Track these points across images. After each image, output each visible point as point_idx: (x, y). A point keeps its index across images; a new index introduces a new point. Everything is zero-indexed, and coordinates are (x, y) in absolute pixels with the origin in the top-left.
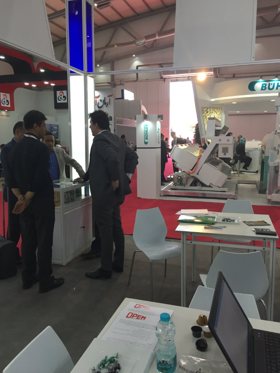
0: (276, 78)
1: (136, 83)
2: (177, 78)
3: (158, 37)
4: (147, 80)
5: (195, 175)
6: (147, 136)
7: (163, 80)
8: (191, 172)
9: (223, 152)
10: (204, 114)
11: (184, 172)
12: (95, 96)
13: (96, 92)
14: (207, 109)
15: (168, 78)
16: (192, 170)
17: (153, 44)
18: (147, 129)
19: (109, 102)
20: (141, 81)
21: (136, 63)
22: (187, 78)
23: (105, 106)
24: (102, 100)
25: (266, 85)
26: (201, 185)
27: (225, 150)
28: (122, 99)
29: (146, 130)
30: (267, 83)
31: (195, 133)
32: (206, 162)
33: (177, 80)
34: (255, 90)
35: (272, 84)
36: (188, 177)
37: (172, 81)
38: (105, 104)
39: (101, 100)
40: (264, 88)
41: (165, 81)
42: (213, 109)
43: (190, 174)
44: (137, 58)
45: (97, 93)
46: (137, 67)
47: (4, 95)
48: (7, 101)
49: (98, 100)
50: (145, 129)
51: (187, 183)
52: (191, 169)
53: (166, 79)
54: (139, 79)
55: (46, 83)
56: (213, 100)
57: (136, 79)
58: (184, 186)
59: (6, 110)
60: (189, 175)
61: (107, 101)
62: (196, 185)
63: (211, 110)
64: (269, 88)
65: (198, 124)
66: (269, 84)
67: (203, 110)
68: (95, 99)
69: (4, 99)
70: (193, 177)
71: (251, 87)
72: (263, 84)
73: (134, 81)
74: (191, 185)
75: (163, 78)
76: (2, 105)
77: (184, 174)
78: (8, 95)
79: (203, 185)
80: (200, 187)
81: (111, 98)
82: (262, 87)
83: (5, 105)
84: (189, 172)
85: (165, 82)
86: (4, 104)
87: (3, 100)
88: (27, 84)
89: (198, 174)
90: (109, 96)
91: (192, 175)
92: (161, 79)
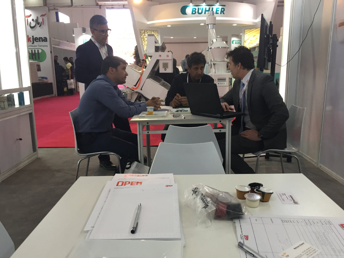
0: (204, 2)
1: (71, 8)
2: (113, 5)
4: (82, 6)
5: (138, 90)
7: (99, 6)
8: (135, 87)
9: (163, 67)
10: (142, 36)
11: (128, 88)
12: (26, 15)
13: (26, 10)
14: (145, 31)
15: (104, 5)
16: (135, 86)
19: (42, 21)
20: (76, 7)
22: (122, 6)
23: (39, 26)
24: (35, 20)
25: (195, 9)
26: (145, 100)
27: (165, 66)
28: (57, 22)
30: (197, 8)
31: (134, 55)
32: (148, 77)
33: (112, 8)
34: (187, 14)
35: (201, 8)
36: (132, 93)
37: (107, 8)
38: (38, 24)
39: (33, 20)
40: (194, 12)
41: (101, 8)
42: (150, 31)
45: (28, 12)
49: (30, 20)
51: (132, 99)
52: (135, 84)
53: (101, 6)
54: (74, 5)
56: (149, 23)
57: (70, 4)
60: (133, 91)
61: (40, 20)
62: (140, 100)
63: (148, 32)
64: (199, 13)
65: (137, 46)
66: (199, 9)
67: (141, 32)
68: (26, 18)
70: (137, 92)
71: (183, 11)
72: (193, 9)
73: (69, 6)
75: (99, 4)
77: (128, 90)
81: (44, 17)
82: (193, 11)
84: (133, 88)
89: (141, 89)
90: (42, 15)
91: (136, 90)
92: (97, 5)
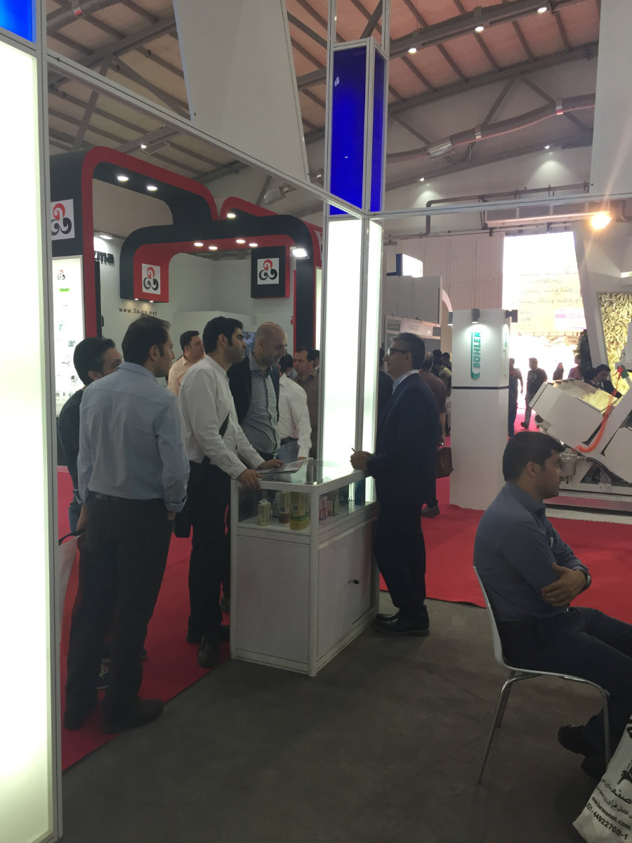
1: (424, 239)
2: (521, 226)
3: (480, 137)
4: (449, 232)
5: (595, 455)
6: (477, 359)
7: (488, 231)
8: (585, 447)
10: (603, 309)
14: (611, 295)
15: (500, 228)
16: (587, 443)
17: (468, 151)
18: (477, 344)
20: (436, 235)
21: (427, 195)
22: (546, 226)
26: (610, 480)
28: (397, 277)
29: (475, 346)
32: (625, 424)
33: (520, 233)
36: (577, 460)
37: (508, 234)
41: (493, 233)
42: (626, 297)
43: (582, 453)
44: (428, 184)
46: (429, 204)
47: (149, 269)
48: (155, 282)
50: (474, 344)
51: (574, 475)
52: (585, 440)
53: (494, 230)
54: (431, 231)
55: (240, 241)
56: (625, 275)
57: (424, 232)
58: (567, 483)
59: (152, 301)
62: (595, 481)
63: (620, 298)
67: (601, 298)
69: (150, 277)
73: (421, 236)
74: (583, 481)
75: (489, 226)
76: (144, 290)
77: (568, 453)
78: (157, 269)
79: (616, 481)
80: (609, 485)
83: (151, 291)
84: (581, 449)
85: (493, 237)
86: (147, 288)
87: (146, 278)
88: (199, 244)
89: (603, 453)
91: (587, 455)
92: (484, 229)
